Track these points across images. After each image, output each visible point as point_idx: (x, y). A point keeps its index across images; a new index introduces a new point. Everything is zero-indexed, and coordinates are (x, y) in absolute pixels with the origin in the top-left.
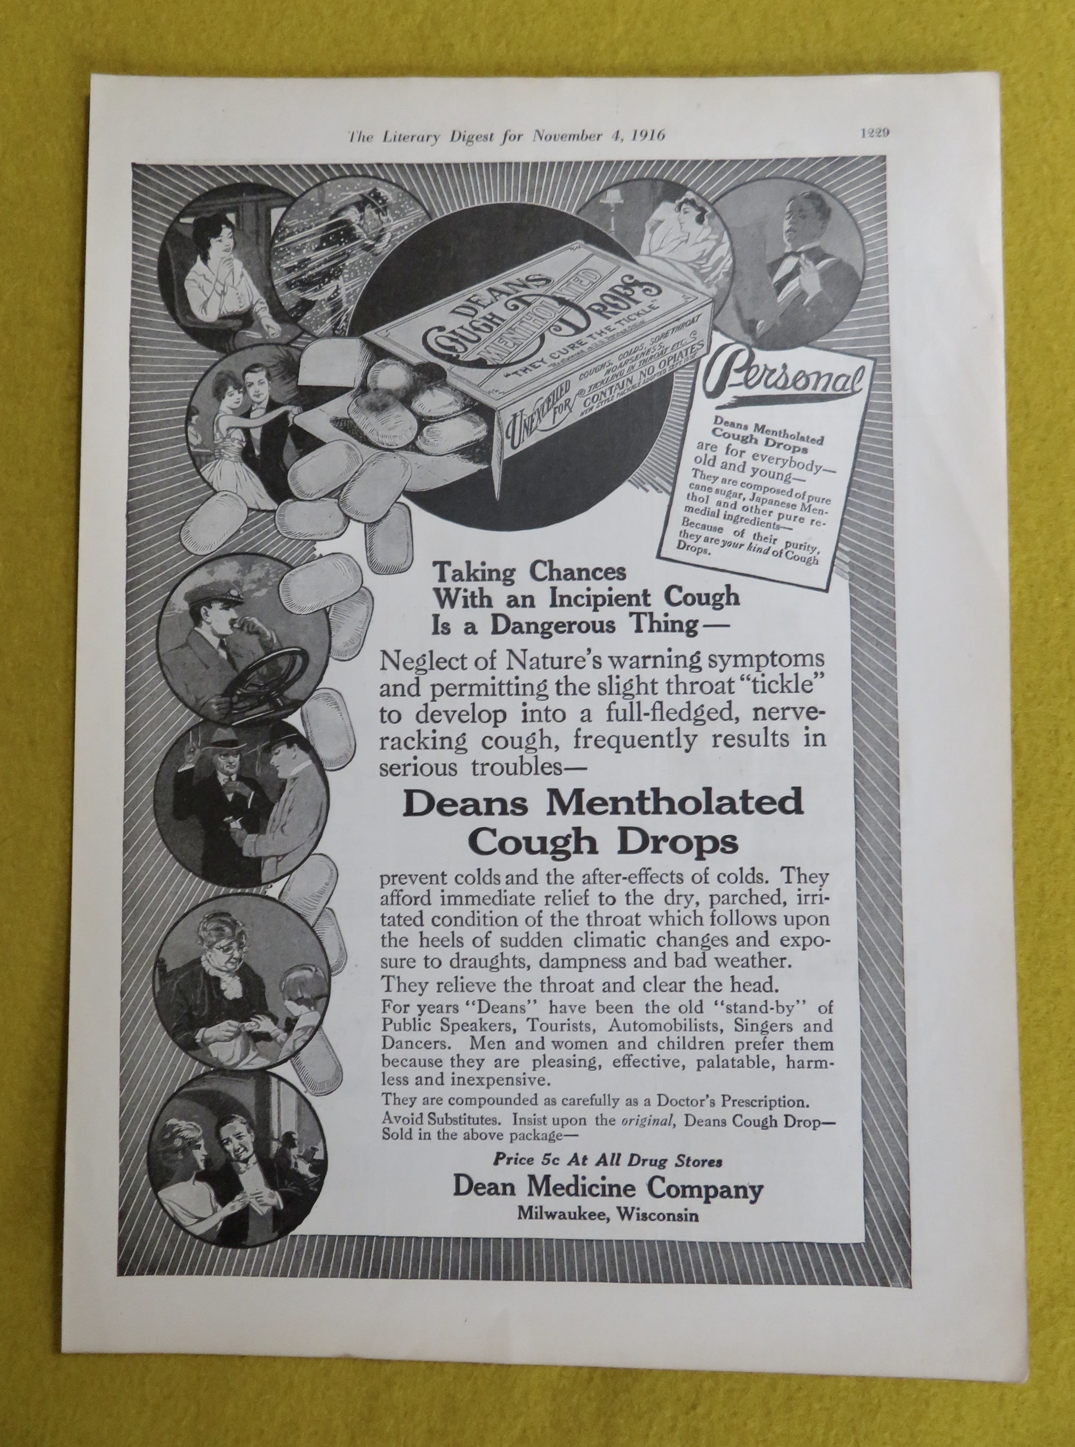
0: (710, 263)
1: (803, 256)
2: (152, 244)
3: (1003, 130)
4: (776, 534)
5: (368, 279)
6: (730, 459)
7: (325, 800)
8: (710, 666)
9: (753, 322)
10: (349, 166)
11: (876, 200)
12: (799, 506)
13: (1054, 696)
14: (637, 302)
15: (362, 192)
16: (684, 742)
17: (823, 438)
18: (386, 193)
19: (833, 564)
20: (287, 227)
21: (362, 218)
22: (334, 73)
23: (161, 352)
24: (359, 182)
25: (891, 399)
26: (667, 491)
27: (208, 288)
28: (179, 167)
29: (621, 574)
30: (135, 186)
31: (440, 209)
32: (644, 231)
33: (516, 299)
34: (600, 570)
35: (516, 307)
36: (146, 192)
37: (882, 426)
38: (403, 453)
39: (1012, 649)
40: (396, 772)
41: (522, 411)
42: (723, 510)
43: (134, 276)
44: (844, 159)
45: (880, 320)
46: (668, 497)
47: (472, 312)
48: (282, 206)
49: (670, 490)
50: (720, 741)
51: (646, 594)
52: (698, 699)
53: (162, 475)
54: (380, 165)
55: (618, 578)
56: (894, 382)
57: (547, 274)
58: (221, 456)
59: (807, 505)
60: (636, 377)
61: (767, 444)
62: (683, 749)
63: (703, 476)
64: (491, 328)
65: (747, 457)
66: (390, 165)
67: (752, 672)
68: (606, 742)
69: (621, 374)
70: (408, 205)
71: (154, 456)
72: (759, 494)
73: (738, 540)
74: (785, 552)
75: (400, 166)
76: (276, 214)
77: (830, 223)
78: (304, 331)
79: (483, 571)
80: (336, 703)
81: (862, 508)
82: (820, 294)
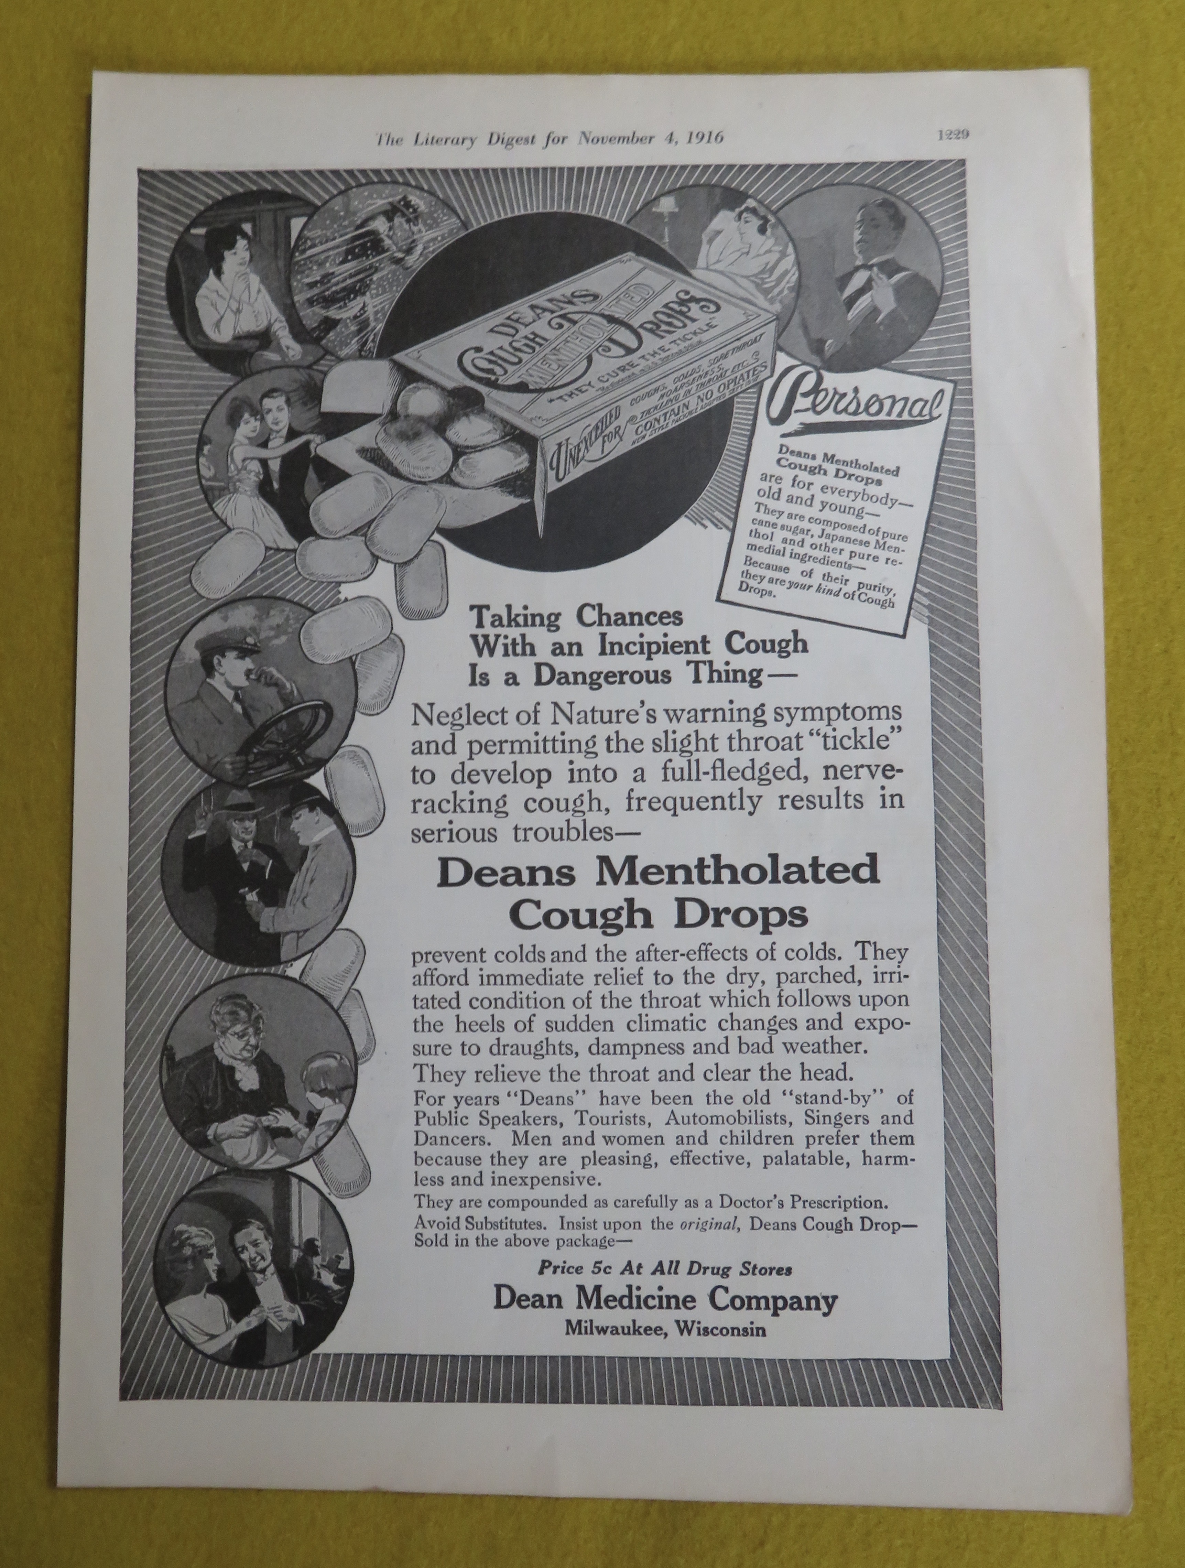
0: (774, 277)
1: (875, 269)
2: (159, 257)
3: (1094, 131)
4: (848, 574)
5: (398, 295)
6: (796, 492)
7: (351, 869)
8: (776, 720)
9: (822, 342)
10: (377, 172)
11: (956, 208)
12: (873, 544)
13: (1154, 752)
14: (694, 320)
15: (390, 200)
16: (747, 803)
17: (898, 468)
18: (418, 201)
19: (910, 608)
20: (308, 238)
21: (391, 228)
22: (360, 70)
23: (170, 376)
24: (388, 190)
25: (973, 426)
26: (727, 527)
27: (222, 306)
28: (189, 173)
29: (677, 618)
30: (141, 194)
31: (477, 219)
32: (701, 243)
33: (560, 316)
34: (655, 614)
35: (561, 326)
36: (153, 200)
37: (964, 455)
38: (436, 486)
39: (1108, 700)
40: (429, 837)
41: (567, 440)
42: (789, 548)
43: (140, 292)
44: (919, 164)
45: (960, 339)
46: (729, 534)
47: (513, 332)
48: (302, 215)
49: (731, 526)
50: (787, 802)
51: (705, 640)
52: (762, 757)
53: (170, 511)
54: (410, 170)
55: (674, 623)
56: (976, 407)
57: (594, 289)
58: (236, 491)
59: (881, 542)
60: (693, 402)
61: (837, 475)
62: (746, 812)
63: (767, 511)
64: (534, 349)
65: (815, 490)
66: (422, 171)
67: (822, 726)
68: (661, 804)
69: (676, 398)
70: (441, 214)
71: (162, 491)
72: (829, 530)
73: (806, 581)
74: (857, 593)
75: (433, 171)
76: (297, 224)
77: (905, 234)
78: (327, 352)
79: (526, 616)
80: (363, 762)
81: (942, 545)
82: (894, 311)
